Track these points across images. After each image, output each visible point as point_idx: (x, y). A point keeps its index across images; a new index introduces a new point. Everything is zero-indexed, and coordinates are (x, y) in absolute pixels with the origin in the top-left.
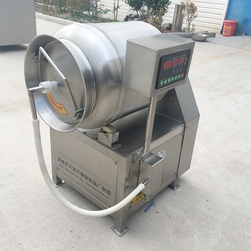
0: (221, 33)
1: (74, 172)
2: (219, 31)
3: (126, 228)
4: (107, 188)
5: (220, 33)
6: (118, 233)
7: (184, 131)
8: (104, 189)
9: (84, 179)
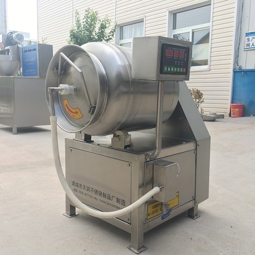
0: (230, 116)
1: (87, 192)
2: (228, 115)
3: (144, 247)
4: (122, 198)
5: (228, 116)
6: (136, 251)
7: (196, 149)
8: (118, 200)
9: (98, 197)
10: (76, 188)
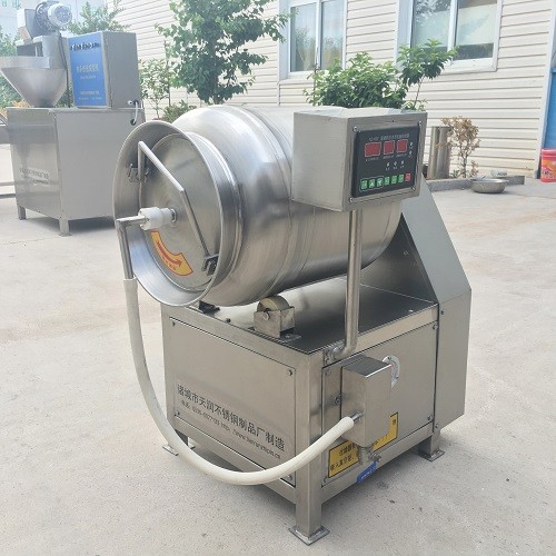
0: (539, 176)
1: (209, 412)
2: (533, 173)
3: (322, 529)
4: (277, 434)
5: (534, 176)
6: (305, 539)
7: (438, 320)
8: (270, 438)
9: (229, 424)
10: (187, 400)
